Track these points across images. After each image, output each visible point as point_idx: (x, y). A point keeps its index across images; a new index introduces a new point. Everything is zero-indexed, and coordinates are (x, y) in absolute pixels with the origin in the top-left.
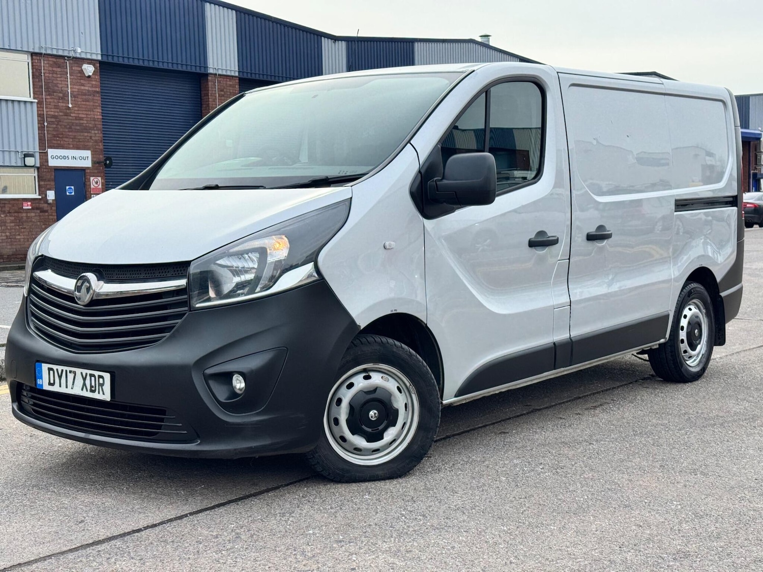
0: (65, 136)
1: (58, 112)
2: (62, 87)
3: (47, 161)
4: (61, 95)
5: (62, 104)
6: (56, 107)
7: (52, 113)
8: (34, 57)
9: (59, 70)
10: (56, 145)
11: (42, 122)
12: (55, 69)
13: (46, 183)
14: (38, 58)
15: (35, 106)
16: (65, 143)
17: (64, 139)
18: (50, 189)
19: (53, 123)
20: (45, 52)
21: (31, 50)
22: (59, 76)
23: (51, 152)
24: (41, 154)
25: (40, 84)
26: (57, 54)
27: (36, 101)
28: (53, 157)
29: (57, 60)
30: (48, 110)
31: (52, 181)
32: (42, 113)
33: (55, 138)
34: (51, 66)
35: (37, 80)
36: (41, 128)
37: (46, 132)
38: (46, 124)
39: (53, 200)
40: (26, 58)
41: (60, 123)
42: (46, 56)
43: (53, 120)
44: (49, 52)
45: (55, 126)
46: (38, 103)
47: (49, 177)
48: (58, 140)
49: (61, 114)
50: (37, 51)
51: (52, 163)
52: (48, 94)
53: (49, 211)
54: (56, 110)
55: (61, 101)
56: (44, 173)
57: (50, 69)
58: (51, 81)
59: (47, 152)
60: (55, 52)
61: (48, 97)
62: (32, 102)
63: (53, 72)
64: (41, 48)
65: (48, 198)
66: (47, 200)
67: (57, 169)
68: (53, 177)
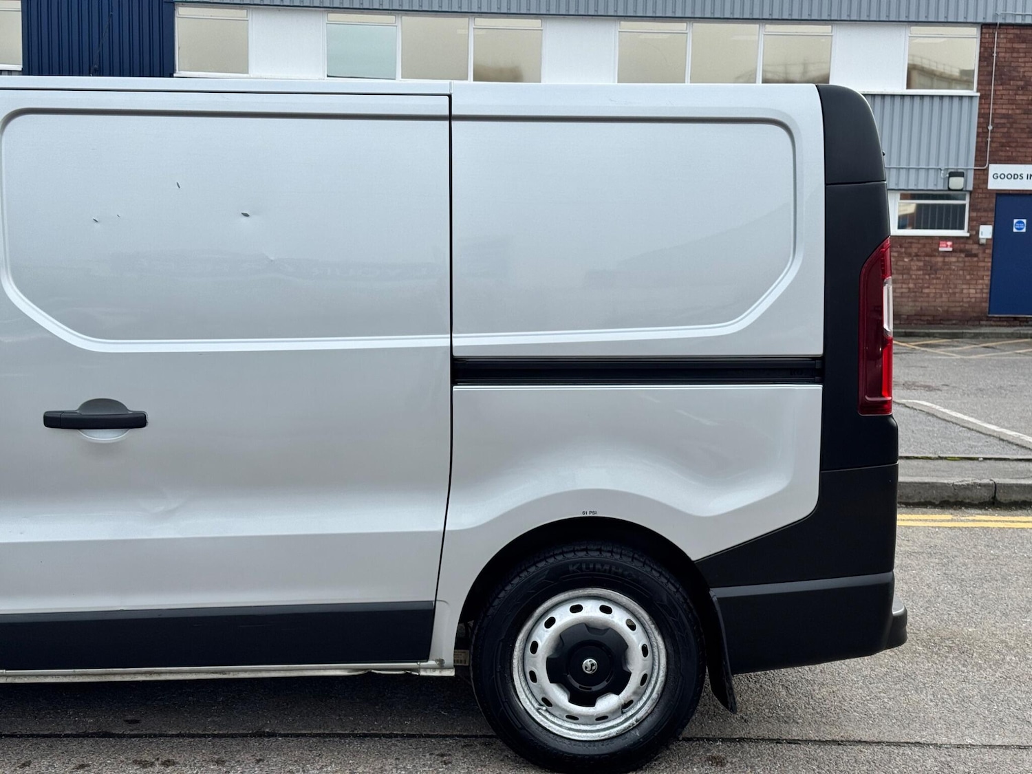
0: (1020, 144)
1: (1013, 109)
2: (1024, 72)
3: (986, 181)
4: (1022, 83)
5: (1021, 97)
6: (1012, 102)
7: (1004, 111)
8: (984, 31)
9: (1024, 46)
10: (1004, 158)
11: (985, 126)
12: (1016, 45)
13: (979, 214)
14: (991, 31)
15: (976, 102)
16: (1019, 154)
17: (1018, 149)
18: (985, 223)
19: (1003, 125)
20: (1003, 22)
21: (980, 20)
22: (1022, 55)
23: (994, 169)
24: (977, 172)
25: (989, 69)
26: (1023, 22)
27: (978, 94)
28: (996, 177)
29: (1022, 32)
30: (996, 107)
31: (991, 211)
32: (987, 111)
33: (1004, 149)
34: (1011, 41)
35: (985, 64)
36: (982, 134)
37: (989, 139)
38: (990, 128)
39: (987, 239)
40: (975, 32)
41: (1015, 125)
42: (1004, 27)
43: (1003, 121)
44: (1010, 20)
45: (1006, 130)
46: (981, 98)
47: (986, 206)
48: (1009, 151)
49: (1018, 111)
50: (989, 20)
51: (993, 184)
52: (999, 83)
53: (980, 256)
54: (1011, 107)
55: (1020, 92)
56: (979, 200)
57: (1009, 45)
58: (1007, 64)
59: (987, 169)
60: (1019, 20)
61: (1001, 88)
62: (971, 97)
63: (1013, 50)
64: (996, 15)
65: (980, 236)
66: (979, 240)
67: (1001, 195)
68: (992, 205)
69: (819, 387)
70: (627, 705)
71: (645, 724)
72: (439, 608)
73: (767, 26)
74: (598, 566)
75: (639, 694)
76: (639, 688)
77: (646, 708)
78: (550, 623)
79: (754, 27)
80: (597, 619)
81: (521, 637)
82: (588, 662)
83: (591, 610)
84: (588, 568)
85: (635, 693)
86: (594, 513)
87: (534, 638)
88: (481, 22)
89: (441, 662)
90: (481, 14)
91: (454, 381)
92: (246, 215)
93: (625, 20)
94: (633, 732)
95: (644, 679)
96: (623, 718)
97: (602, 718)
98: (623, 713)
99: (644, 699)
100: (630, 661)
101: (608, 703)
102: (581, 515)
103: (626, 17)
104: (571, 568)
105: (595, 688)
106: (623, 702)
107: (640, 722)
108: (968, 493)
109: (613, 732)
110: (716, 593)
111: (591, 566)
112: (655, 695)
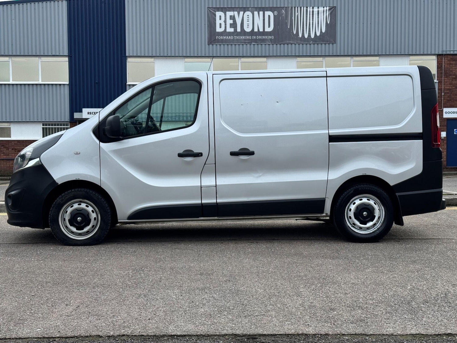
0: (455, 100)
1: (451, 87)
2: (455, 72)
3: (442, 115)
4: (454, 77)
5: (454, 82)
6: (451, 84)
7: (448, 88)
8: (438, 57)
9: (454, 62)
10: (449, 106)
11: (441, 93)
12: (451, 62)
14: (441, 57)
16: (455, 104)
17: (454, 102)
18: (443, 131)
19: (448, 93)
20: (446, 53)
21: (437, 53)
22: (454, 66)
23: (445, 110)
24: (439, 111)
25: (441, 71)
26: (454, 53)
27: (438, 81)
28: (446, 113)
29: (453, 57)
30: (445, 86)
31: (445, 126)
32: (441, 88)
33: (449, 102)
34: (449, 61)
35: (440, 69)
36: (440, 96)
37: (443, 99)
38: (443, 94)
39: (444, 137)
40: (435, 57)
41: (453, 93)
42: (446, 55)
43: (448, 91)
44: (448, 53)
45: (449, 95)
46: (439, 83)
47: (443, 124)
48: (451, 103)
49: (453, 87)
50: (440, 53)
51: (445, 116)
52: (445, 77)
53: (442, 144)
54: (450, 86)
55: (454, 80)
57: (448, 62)
58: (448, 69)
59: (443, 110)
60: (452, 53)
61: (446, 78)
63: (450, 64)
64: (443, 51)
65: (441, 136)
66: (441, 137)
67: (449, 120)
68: (446, 124)
69: (422, 141)
70: (375, 225)
71: (380, 229)
72: (326, 199)
73: (354, 58)
74: (367, 188)
75: (378, 221)
76: (377, 220)
77: (380, 225)
78: (354, 204)
79: (349, 58)
80: (366, 202)
81: (347, 207)
82: (365, 213)
83: (365, 200)
84: (364, 189)
85: (377, 221)
86: (366, 174)
87: (350, 207)
88: (244, 60)
89: (327, 214)
90: (243, 57)
91: (330, 141)
92: (278, 102)
93: (299, 57)
94: (377, 231)
95: (379, 218)
96: (373, 229)
97: (368, 228)
98: (374, 227)
99: (379, 223)
100: (375, 213)
101: (370, 224)
102: (362, 175)
103: (299, 56)
104: (360, 189)
105: (367, 220)
106: (374, 223)
107: (378, 229)
108: (452, 201)
109: (371, 232)
110: (397, 194)
111: (365, 188)
112: (382, 221)
